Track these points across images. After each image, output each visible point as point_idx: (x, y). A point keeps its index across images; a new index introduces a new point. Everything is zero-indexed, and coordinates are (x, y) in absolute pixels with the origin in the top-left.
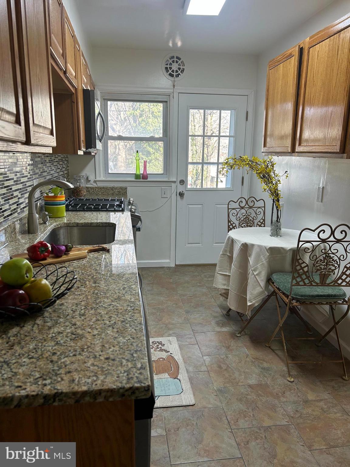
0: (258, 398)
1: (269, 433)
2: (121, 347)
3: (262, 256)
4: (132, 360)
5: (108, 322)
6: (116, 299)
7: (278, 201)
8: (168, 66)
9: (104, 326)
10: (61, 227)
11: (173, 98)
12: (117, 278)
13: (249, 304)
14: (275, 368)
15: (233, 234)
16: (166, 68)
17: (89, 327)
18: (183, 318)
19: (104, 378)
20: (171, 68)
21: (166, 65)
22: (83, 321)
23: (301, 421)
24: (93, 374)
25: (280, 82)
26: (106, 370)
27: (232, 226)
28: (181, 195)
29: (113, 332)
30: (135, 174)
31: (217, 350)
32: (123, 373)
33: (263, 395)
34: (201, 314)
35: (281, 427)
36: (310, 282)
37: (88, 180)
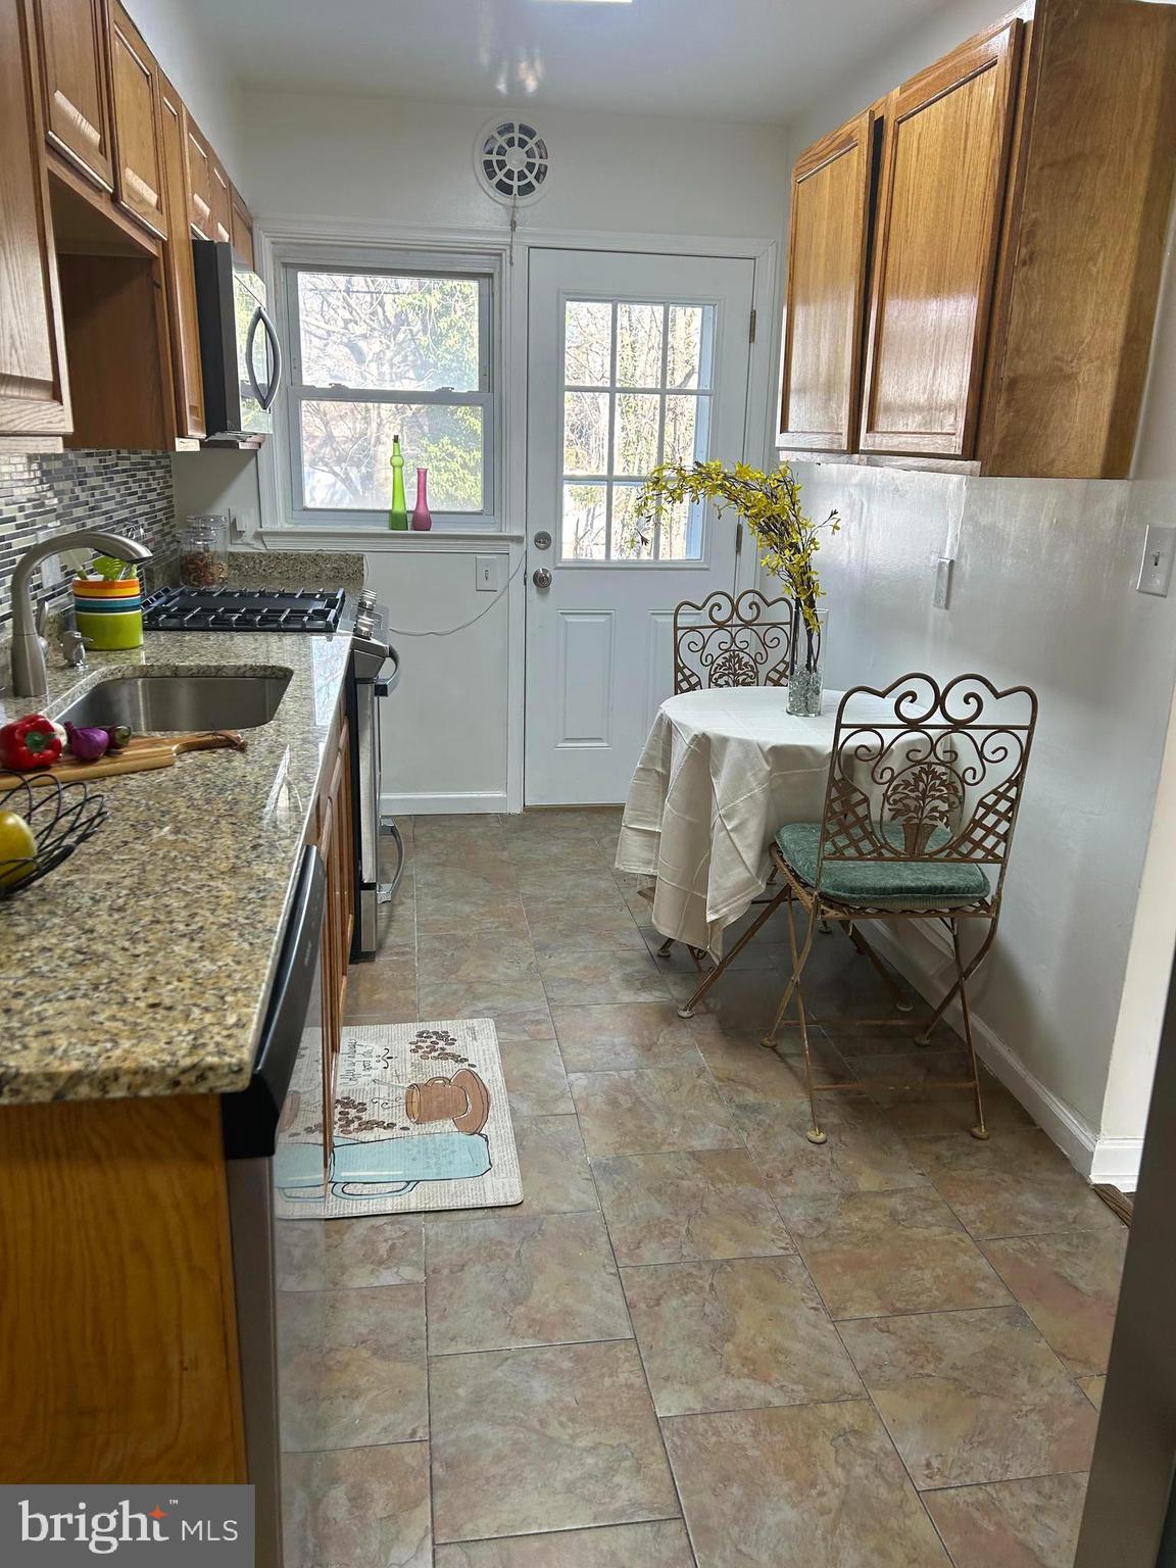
0: (710, 1187)
1: (723, 1275)
2: (200, 981)
3: (749, 774)
4: (218, 1009)
5: (181, 927)
6: (222, 873)
7: (811, 604)
8: (494, 158)
9: (170, 935)
10: (123, 678)
11: (512, 264)
12: (243, 820)
13: (710, 917)
14: (778, 1106)
15: (676, 708)
16: (488, 164)
17: (129, 937)
18: (524, 966)
19: (133, 1045)
20: (502, 165)
21: (488, 153)
22: (116, 923)
23: (825, 1245)
24: (107, 1036)
25: (824, 223)
26: (144, 1029)
27: (689, 683)
28: (542, 581)
29: (188, 948)
30: (389, 512)
31: (613, 1056)
32: (185, 1036)
33: (726, 1177)
34: (581, 954)
35: (761, 1262)
36: (877, 850)
37: (235, 532)
